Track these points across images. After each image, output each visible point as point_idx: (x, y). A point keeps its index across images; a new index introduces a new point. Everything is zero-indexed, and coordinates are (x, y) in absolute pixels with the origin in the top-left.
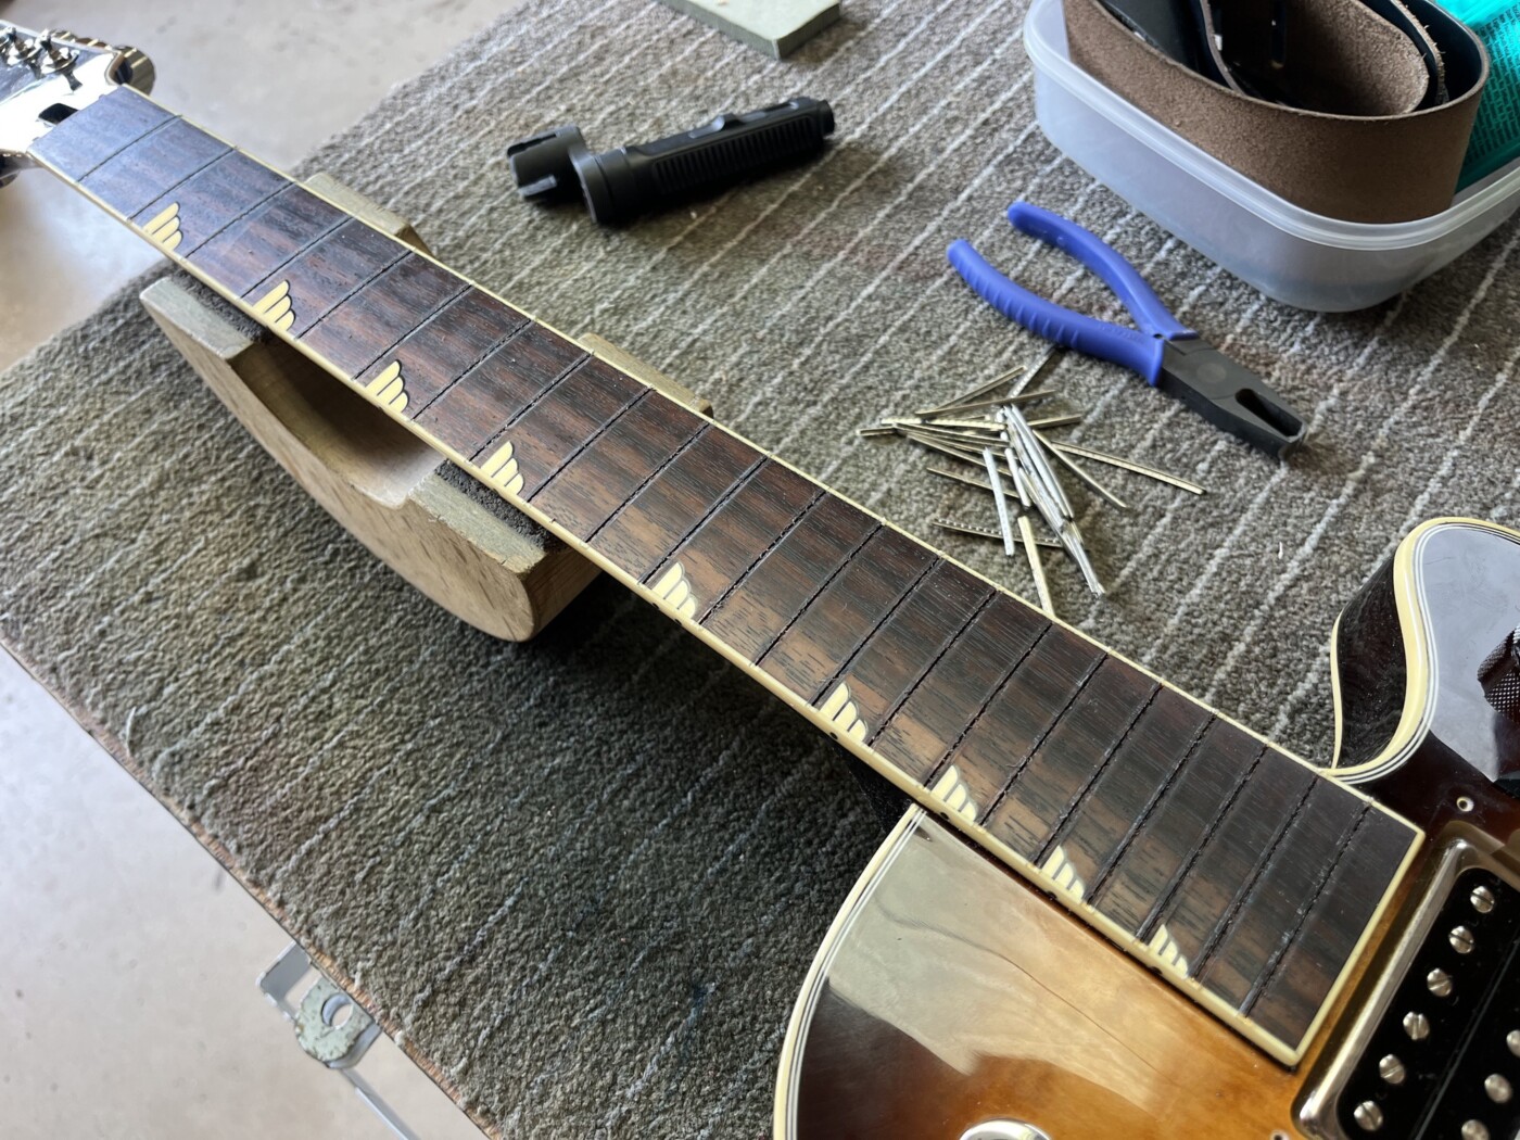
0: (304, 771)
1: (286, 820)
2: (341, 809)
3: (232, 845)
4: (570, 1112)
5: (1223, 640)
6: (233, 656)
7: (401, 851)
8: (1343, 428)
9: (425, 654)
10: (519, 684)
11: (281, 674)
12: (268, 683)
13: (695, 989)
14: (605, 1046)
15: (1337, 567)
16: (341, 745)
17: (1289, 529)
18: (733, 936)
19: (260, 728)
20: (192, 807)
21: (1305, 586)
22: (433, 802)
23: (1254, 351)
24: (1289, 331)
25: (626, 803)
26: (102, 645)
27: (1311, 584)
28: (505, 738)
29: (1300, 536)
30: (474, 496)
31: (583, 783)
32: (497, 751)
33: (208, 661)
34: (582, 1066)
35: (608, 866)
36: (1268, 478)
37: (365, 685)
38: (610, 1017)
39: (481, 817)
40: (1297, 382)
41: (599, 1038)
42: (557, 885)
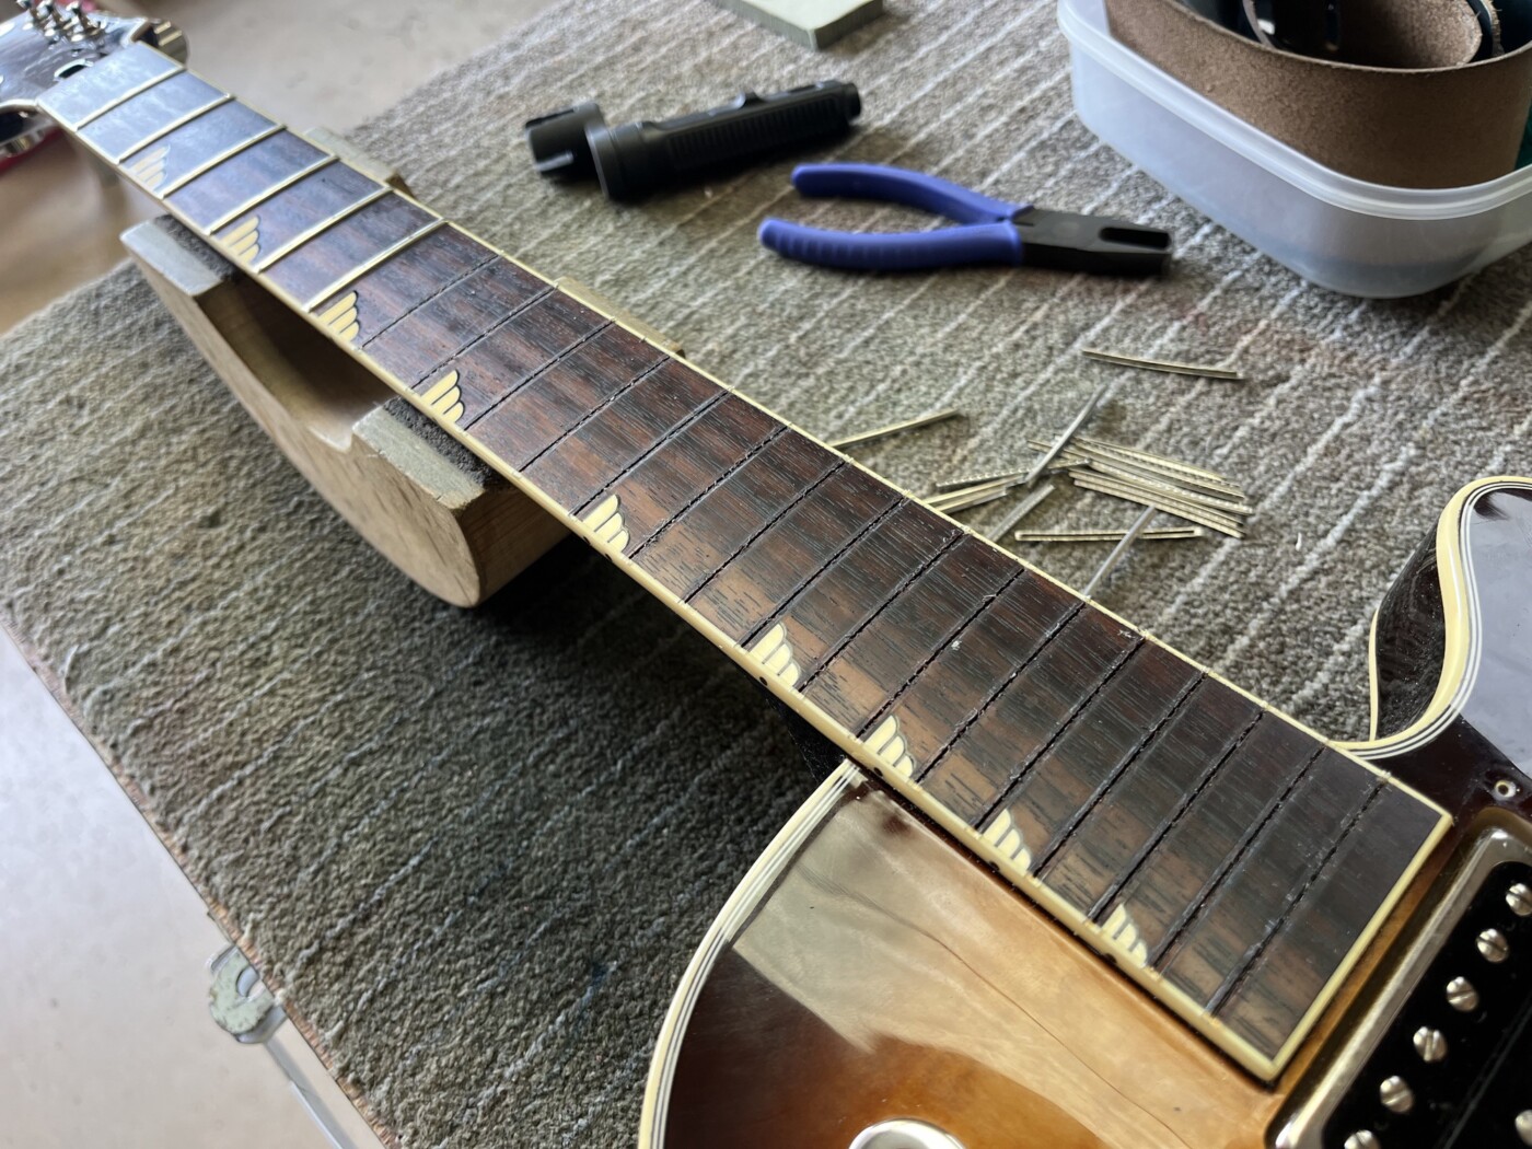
0: (230, 716)
1: (204, 764)
2: (260, 757)
3: (146, 786)
4: (442, 1088)
5: (1224, 632)
6: (181, 600)
7: (312, 803)
8: (1382, 419)
9: (371, 607)
10: (460, 641)
11: (224, 620)
12: (210, 628)
13: (595, 967)
14: (490, 1020)
15: (1362, 562)
16: (272, 692)
17: (1311, 519)
18: (644, 913)
19: (195, 671)
20: (114, 746)
21: (1324, 580)
22: (354, 754)
23: (1288, 337)
24: (1330, 317)
25: (552, 768)
26: (59, 583)
27: (1331, 578)
28: (437, 694)
29: (1322, 527)
30: (419, 431)
31: (510, 744)
32: (426, 707)
33: (156, 604)
34: (462, 1039)
35: (523, 831)
36: (1292, 466)
37: (306, 635)
38: (500, 989)
39: (399, 773)
40: (1334, 370)
41: (486, 1010)
42: (466, 847)
